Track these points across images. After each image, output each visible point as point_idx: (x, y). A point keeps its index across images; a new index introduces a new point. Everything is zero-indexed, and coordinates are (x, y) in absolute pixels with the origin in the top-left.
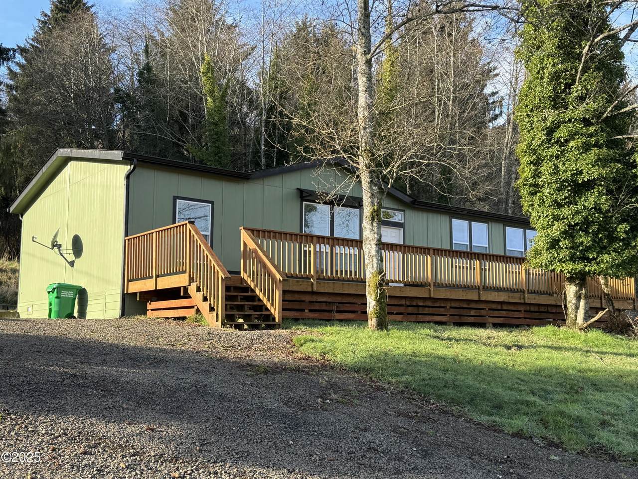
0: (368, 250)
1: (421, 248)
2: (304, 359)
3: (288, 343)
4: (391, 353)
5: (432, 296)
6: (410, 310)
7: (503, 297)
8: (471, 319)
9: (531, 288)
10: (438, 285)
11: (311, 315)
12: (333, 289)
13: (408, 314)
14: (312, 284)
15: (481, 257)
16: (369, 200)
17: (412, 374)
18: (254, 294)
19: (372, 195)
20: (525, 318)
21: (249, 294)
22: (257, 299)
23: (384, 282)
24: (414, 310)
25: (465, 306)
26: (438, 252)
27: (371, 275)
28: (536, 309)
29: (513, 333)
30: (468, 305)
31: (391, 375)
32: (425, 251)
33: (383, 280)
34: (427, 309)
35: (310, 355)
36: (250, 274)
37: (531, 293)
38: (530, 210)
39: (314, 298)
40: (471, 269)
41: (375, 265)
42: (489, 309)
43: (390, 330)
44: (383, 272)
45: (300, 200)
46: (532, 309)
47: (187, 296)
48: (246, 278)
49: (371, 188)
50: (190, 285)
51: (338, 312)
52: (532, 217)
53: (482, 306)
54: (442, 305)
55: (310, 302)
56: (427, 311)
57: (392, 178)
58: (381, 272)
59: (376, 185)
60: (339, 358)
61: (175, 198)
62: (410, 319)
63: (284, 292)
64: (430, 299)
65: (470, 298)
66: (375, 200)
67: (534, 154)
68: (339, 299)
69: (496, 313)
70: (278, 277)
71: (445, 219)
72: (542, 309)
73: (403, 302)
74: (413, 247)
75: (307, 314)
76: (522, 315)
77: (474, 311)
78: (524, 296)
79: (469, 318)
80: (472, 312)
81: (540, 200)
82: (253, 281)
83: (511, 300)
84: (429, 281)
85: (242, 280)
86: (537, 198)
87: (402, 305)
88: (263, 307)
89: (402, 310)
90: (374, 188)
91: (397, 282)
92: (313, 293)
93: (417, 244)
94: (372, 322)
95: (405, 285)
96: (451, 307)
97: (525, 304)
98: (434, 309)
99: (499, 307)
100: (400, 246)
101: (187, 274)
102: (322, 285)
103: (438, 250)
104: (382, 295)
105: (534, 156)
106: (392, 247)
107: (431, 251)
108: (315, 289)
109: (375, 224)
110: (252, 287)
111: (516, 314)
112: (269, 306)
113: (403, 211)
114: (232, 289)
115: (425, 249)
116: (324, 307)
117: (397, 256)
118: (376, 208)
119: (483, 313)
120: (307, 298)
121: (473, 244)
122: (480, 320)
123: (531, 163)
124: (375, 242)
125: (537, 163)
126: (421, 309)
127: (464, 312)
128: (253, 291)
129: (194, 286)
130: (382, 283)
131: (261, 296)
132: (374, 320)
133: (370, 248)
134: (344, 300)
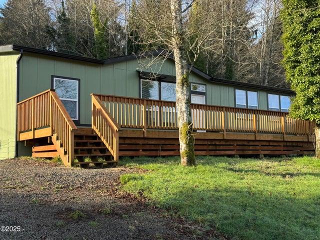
0: (180, 107)
1: (217, 107)
2: (124, 198)
3: (115, 181)
4: (197, 189)
5: (225, 138)
6: (211, 148)
7: (270, 137)
8: (250, 152)
9: (287, 131)
10: (228, 131)
11: (144, 153)
12: (159, 135)
13: (210, 150)
14: (144, 132)
15: (256, 112)
16: (180, 71)
17: (216, 211)
18: (100, 141)
19: (182, 67)
20: (284, 150)
21: (97, 141)
22: (102, 144)
23: (191, 130)
24: (214, 148)
25: (246, 144)
26: (228, 109)
27: (182, 126)
28: (290, 144)
29: (282, 163)
30: (248, 143)
31: (197, 213)
32: (220, 108)
33: (191, 128)
34: (221, 146)
35: (131, 193)
36: (98, 126)
37: (288, 134)
38: (292, 79)
39: (146, 142)
40: (247, 120)
41: (185, 118)
42: (261, 146)
43: (197, 165)
44: (191, 123)
45: (138, 78)
46: (288, 144)
47: (51, 143)
48: (95, 130)
49: (181, 62)
50: (52, 135)
51: (162, 150)
52: (293, 84)
53: (257, 143)
54: (231, 144)
55: (143, 144)
56: (222, 147)
57: (197, 54)
58: (189, 123)
59: (185, 60)
60: (154, 195)
61: (53, 77)
62: (211, 154)
63: (120, 138)
64: (224, 140)
65: (249, 139)
66: (185, 71)
67: (295, 40)
68: (163, 142)
69: (266, 148)
70: (116, 128)
71: (231, 90)
72: (294, 144)
73: (206, 143)
74: (212, 106)
75: (141, 153)
76: (282, 149)
77: (252, 147)
78: (284, 137)
79: (249, 151)
80: (251, 148)
81: (299, 71)
82: (100, 131)
83: (275, 140)
84: (223, 128)
85: (93, 131)
86: (297, 70)
87: (206, 145)
88: (105, 150)
89: (205, 147)
90: (183, 62)
91: (202, 130)
92: (144, 138)
93: (214, 104)
94: (184, 160)
95: (207, 132)
96: (237, 145)
97: (284, 141)
98: (226, 146)
99: (268, 144)
100: (204, 106)
101: (51, 128)
102: (151, 132)
103: (228, 108)
104: (191, 140)
105: (295, 41)
106: (198, 106)
107: (224, 109)
108: (146, 136)
109: (184, 88)
110: (99, 135)
111: (278, 148)
112: (110, 149)
113: (205, 85)
114: (84, 137)
115: (220, 107)
116: (153, 148)
117: (202, 112)
118: (185, 76)
119: (258, 148)
120: (141, 142)
121: (249, 105)
122: (255, 153)
123: (293, 46)
124: (185, 101)
125: (298, 46)
126: (217, 146)
127: (246, 148)
128: (100, 139)
129: (55, 136)
130: (191, 131)
131: (105, 142)
132: (185, 158)
133: (181, 106)
134: (167, 143)
